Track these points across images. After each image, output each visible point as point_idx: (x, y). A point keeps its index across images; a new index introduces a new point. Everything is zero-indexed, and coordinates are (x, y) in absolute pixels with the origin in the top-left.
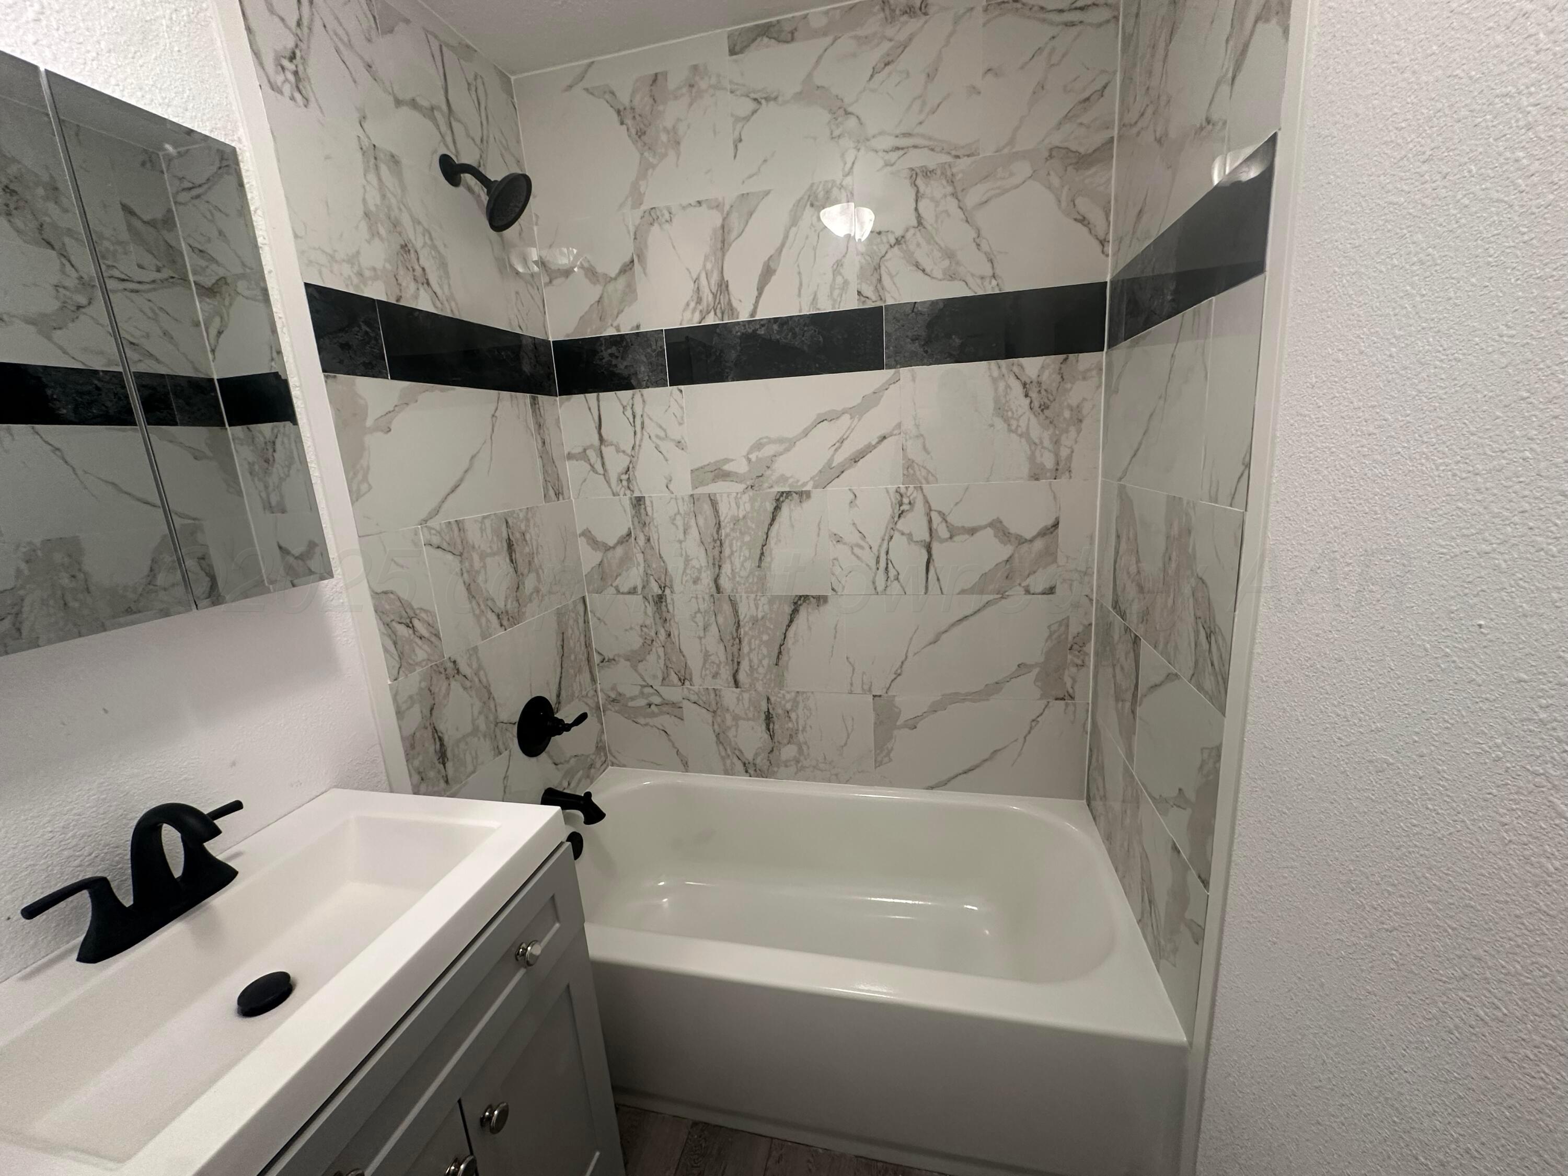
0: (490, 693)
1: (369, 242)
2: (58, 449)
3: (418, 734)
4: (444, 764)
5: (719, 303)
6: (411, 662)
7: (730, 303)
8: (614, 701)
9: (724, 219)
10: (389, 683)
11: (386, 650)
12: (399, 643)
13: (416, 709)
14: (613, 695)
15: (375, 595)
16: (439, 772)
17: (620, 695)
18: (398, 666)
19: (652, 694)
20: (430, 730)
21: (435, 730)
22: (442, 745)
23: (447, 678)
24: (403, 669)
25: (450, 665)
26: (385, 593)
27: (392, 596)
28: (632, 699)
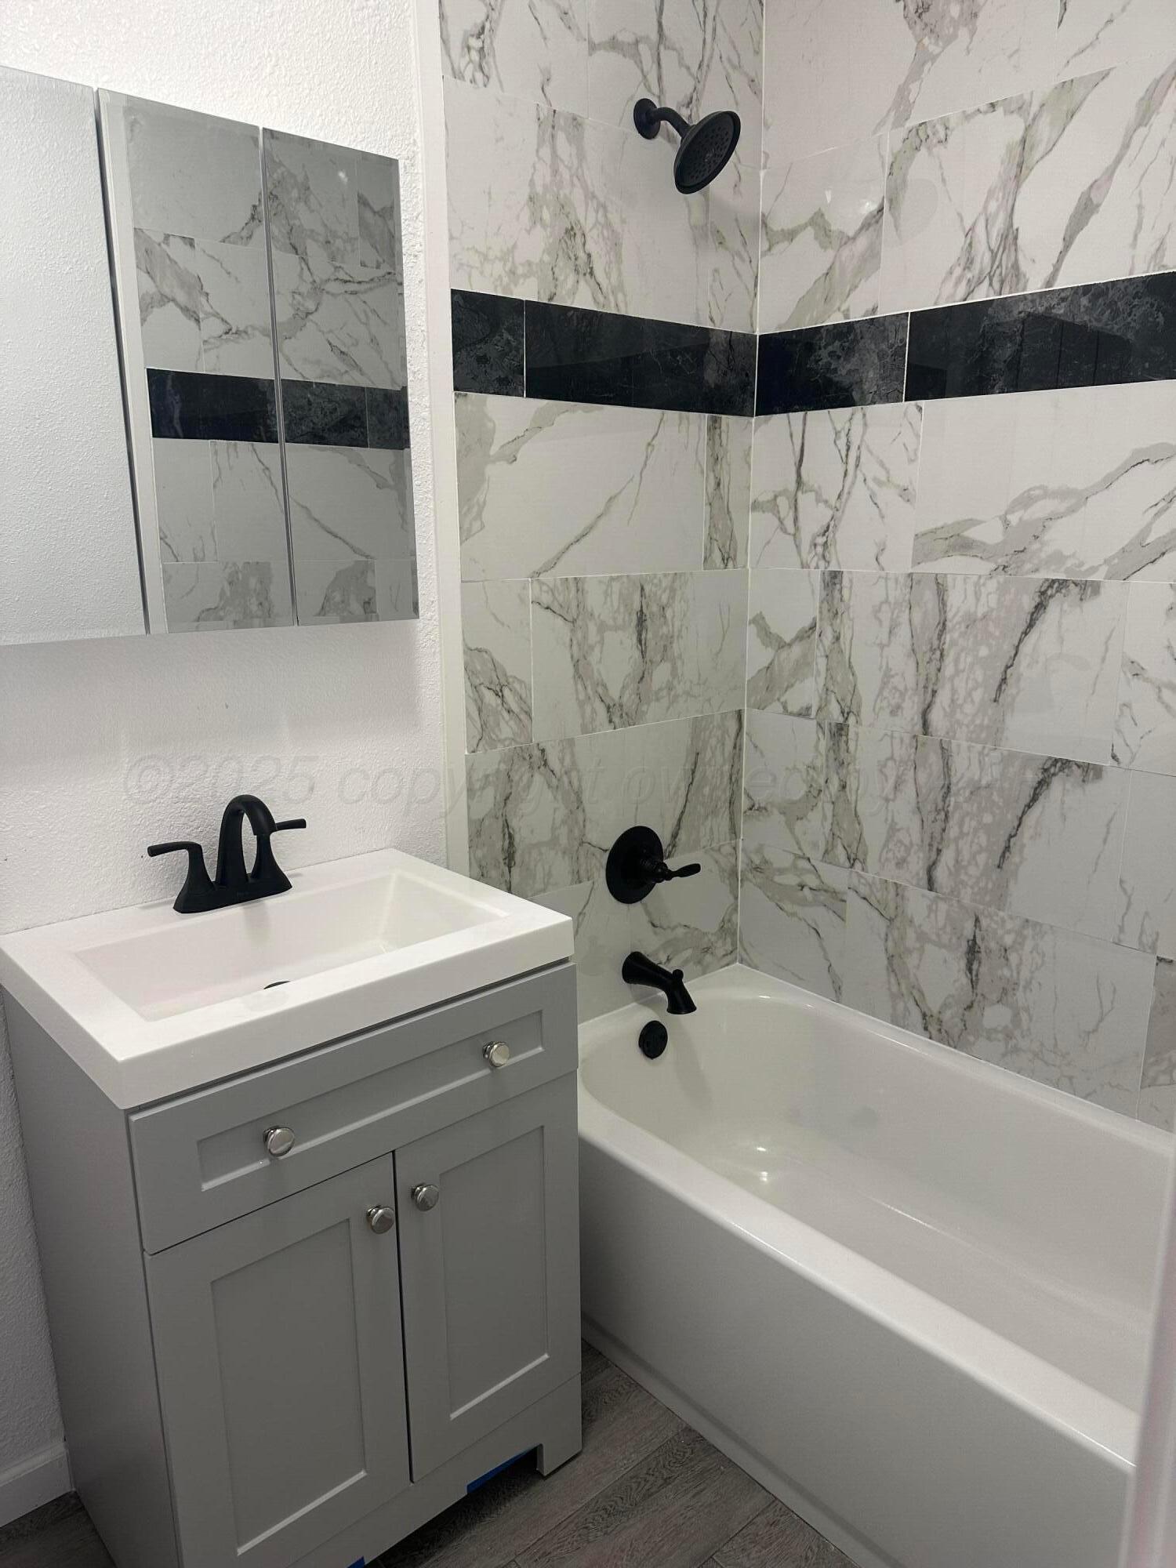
0: (580, 801)
1: (529, 232)
2: (267, 469)
3: (487, 822)
4: (510, 868)
5: (1000, 265)
6: (494, 737)
7: (1016, 266)
8: (757, 868)
9: (1027, 128)
10: (466, 753)
11: (468, 715)
12: (484, 711)
13: (490, 793)
14: (757, 861)
15: (468, 650)
16: (503, 875)
17: (766, 862)
18: (478, 737)
19: (808, 871)
20: (501, 822)
21: (506, 825)
22: (511, 844)
23: (531, 767)
24: (483, 742)
25: (537, 753)
26: (479, 651)
27: (486, 656)
28: (781, 871)
